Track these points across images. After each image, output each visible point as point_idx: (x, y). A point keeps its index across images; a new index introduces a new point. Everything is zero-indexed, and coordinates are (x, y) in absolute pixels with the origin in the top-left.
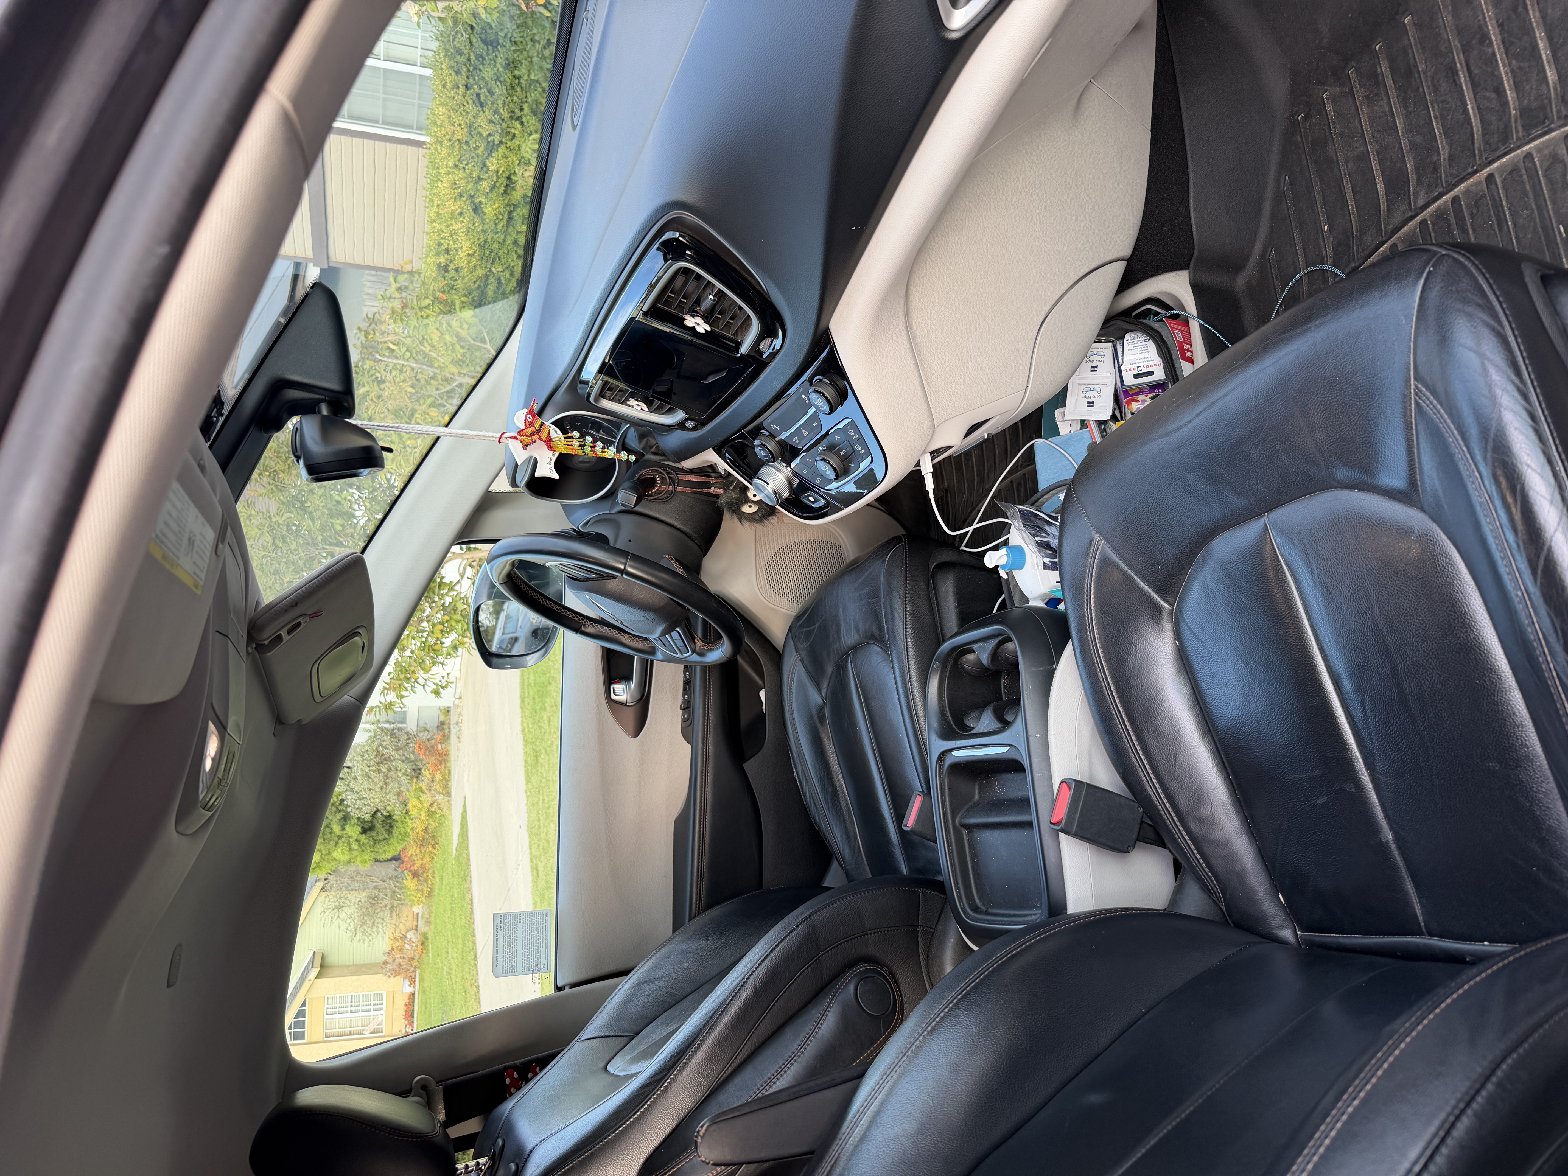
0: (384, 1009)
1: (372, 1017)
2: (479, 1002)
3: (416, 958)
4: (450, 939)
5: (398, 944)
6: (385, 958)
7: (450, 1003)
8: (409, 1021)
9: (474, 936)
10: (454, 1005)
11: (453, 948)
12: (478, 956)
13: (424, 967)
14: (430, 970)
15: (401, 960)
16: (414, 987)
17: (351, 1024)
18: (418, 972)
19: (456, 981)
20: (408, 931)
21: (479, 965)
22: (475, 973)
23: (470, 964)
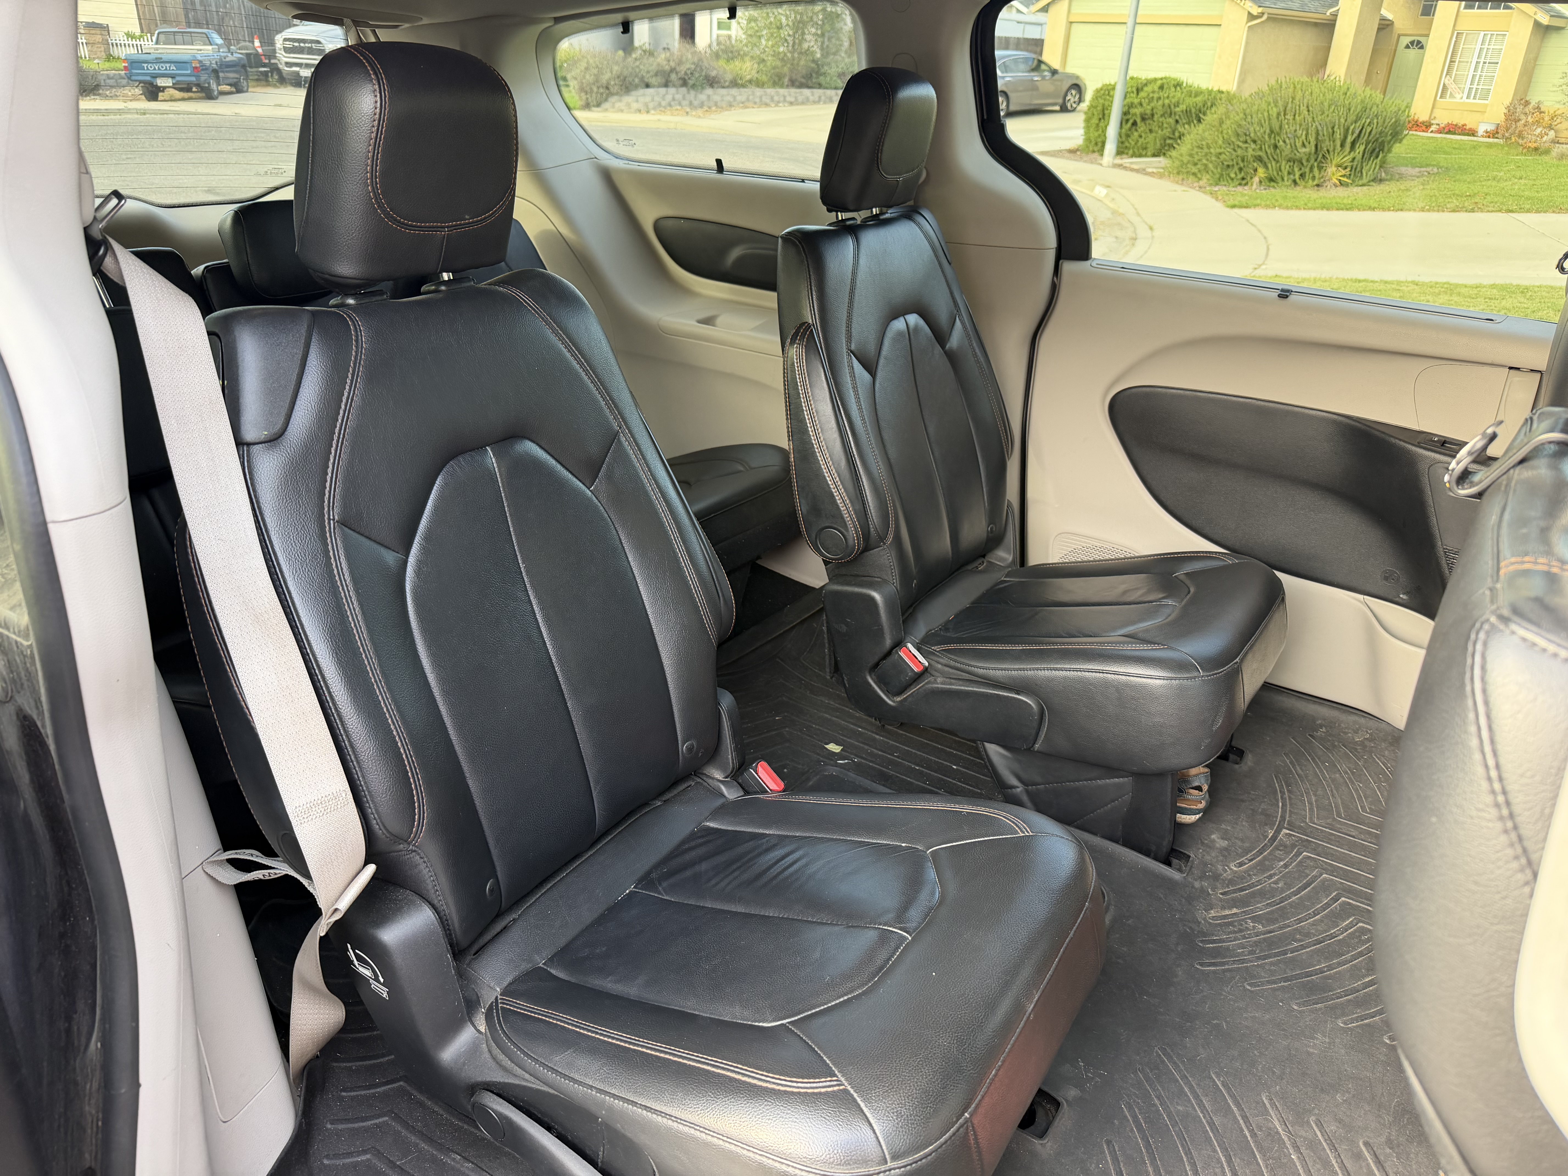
0: (1468, 101)
1: (1462, 86)
2: (1454, 211)
3: (1520, 141)
4: (1538, 182)
5: (1546, 119)
6: (1533, 103)
7: (1458, 177)
8: (1444, 128)
9: (1538, 211)
10: (1455, 181)
11: (1525, 185)
12: (1510, 214)
13: (1506, 148)
14: (1500, 155)
15: (1523, 122)
16: (1482, 136)
17: (1463, 62)
18: (1501, 141)
19: (1483, 186)
20: (1556, 132)
21: (1500, 214)
22: (1490, 209)
23: (1502, 203)
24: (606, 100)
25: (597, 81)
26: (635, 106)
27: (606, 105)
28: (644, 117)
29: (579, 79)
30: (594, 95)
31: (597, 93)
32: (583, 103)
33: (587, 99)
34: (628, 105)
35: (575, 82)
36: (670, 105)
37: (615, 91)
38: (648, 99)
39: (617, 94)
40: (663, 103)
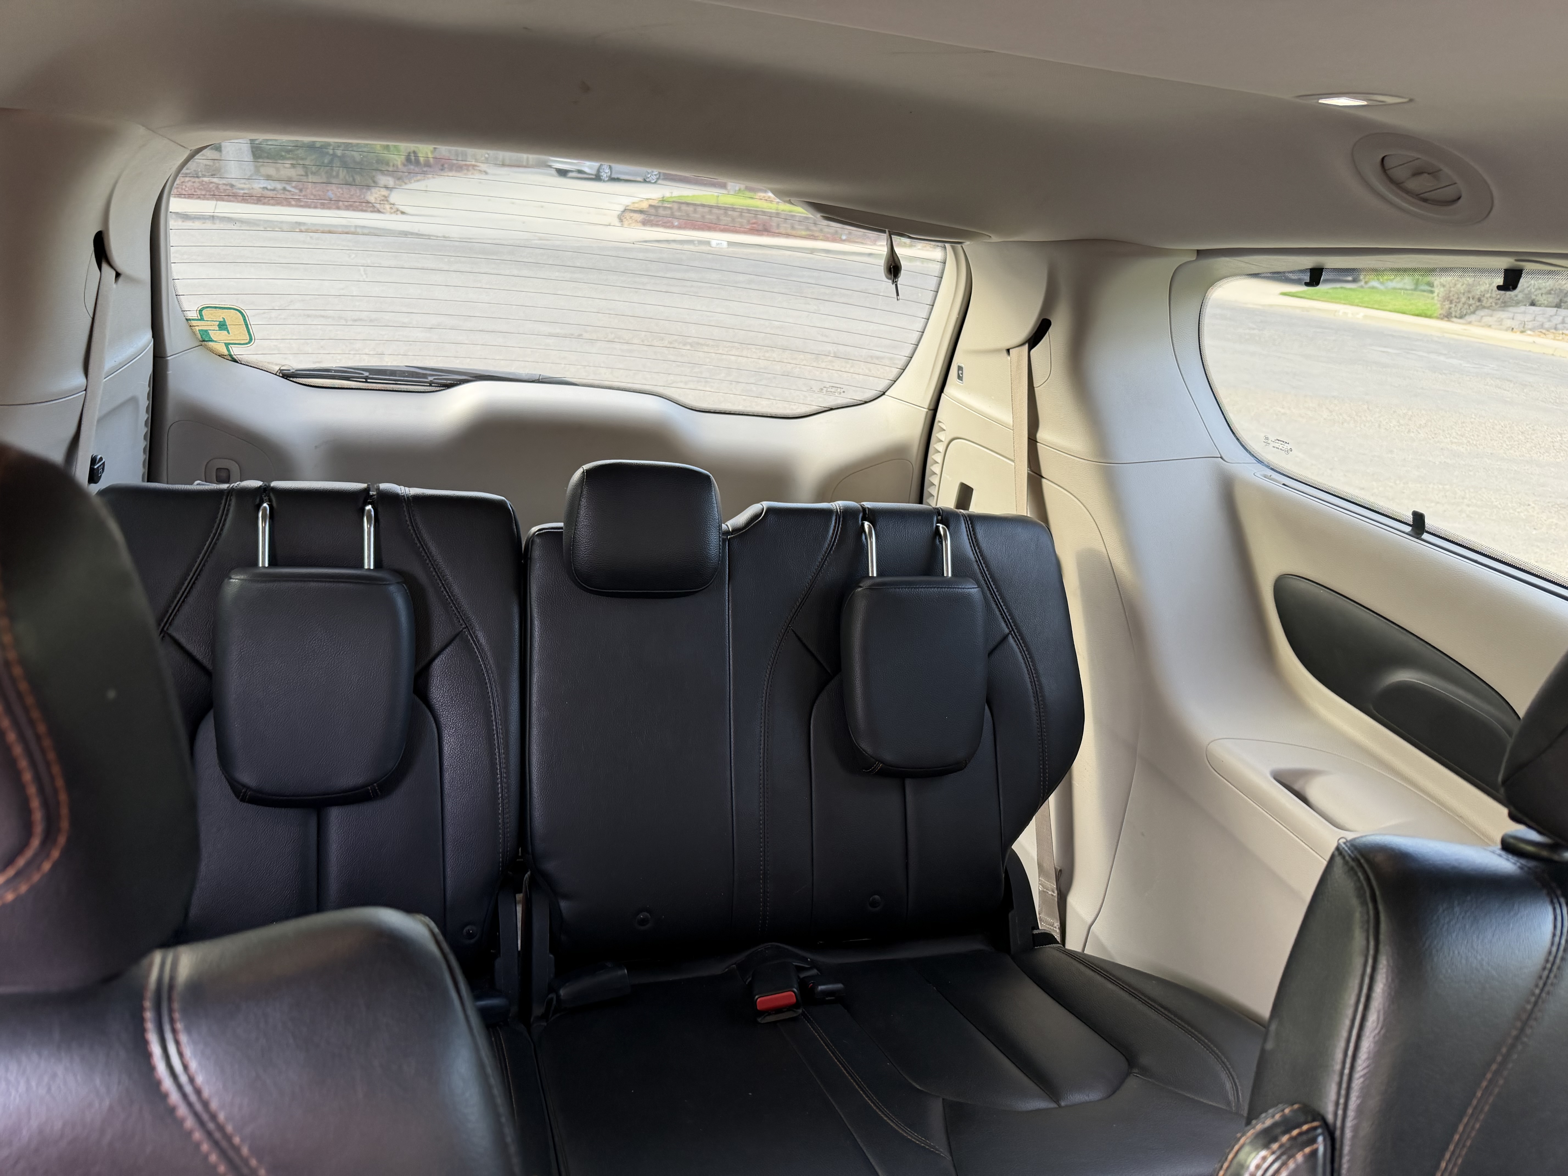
24: (1474, 313)
25: (1469, 292)
26: (1509, 323)
27: (1473, 318)
28: (1517, 336)
29: (1448, 286)
30: (1460, 306)
31: (1464, 304)
32: (1443, 312)
33: (1450, 308)
34: (1500, 321)
35: (1442, 289)
36: (1556, 329)
37: (1488, 304)
38: (1528, 318)
39: (1488, 308)
40: (1547, 325)
